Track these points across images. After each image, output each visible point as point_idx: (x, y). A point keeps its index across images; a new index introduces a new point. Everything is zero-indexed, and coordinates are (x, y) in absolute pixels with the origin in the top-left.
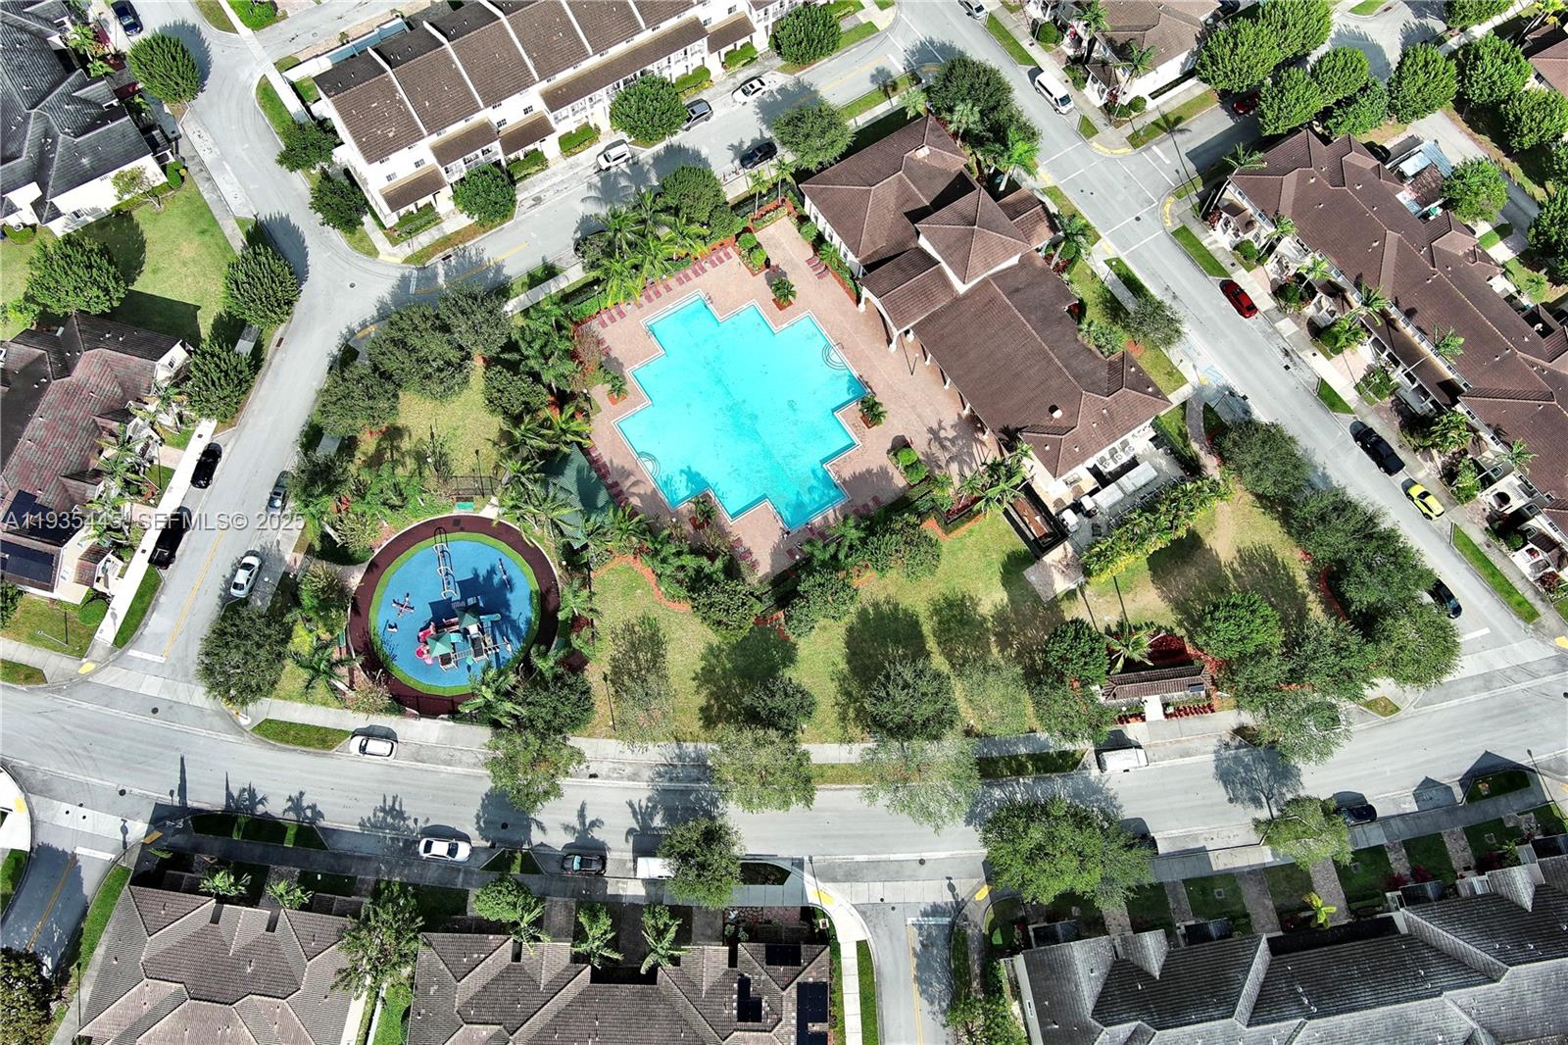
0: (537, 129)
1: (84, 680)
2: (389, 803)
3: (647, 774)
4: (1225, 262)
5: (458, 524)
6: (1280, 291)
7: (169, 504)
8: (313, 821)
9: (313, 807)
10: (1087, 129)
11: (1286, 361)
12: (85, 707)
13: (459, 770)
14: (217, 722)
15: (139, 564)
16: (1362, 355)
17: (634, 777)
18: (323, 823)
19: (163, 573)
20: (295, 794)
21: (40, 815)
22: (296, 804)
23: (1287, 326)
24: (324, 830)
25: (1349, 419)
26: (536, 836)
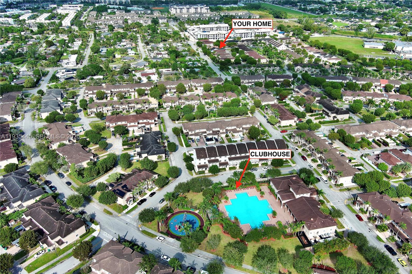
0: (226, 164)
1: (118, 217)
2: (159, 249)
3: (209, 259)
4: (357, 212)
5: (190, 212)
6: (369, 219)
7: (144, 197)
8: (145, 247)
9: (145, 245)
10: (331, 187)
11: (369, 230)
12: (116, 220)
13: (174, 248)
14: (136, 228)
15: (136, 204)
16: (388, 233)
17: (207, 259)
18: (146, 248)
19: (138, 206)
20: (143, 242)
21: (101, 233)
22: (143, 244)
23: (370, 225)
24: (146, 249)
25: (384, 244)
26: (183, 263)
